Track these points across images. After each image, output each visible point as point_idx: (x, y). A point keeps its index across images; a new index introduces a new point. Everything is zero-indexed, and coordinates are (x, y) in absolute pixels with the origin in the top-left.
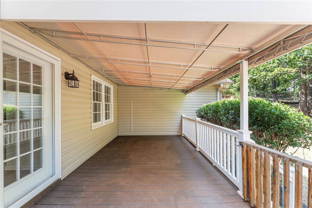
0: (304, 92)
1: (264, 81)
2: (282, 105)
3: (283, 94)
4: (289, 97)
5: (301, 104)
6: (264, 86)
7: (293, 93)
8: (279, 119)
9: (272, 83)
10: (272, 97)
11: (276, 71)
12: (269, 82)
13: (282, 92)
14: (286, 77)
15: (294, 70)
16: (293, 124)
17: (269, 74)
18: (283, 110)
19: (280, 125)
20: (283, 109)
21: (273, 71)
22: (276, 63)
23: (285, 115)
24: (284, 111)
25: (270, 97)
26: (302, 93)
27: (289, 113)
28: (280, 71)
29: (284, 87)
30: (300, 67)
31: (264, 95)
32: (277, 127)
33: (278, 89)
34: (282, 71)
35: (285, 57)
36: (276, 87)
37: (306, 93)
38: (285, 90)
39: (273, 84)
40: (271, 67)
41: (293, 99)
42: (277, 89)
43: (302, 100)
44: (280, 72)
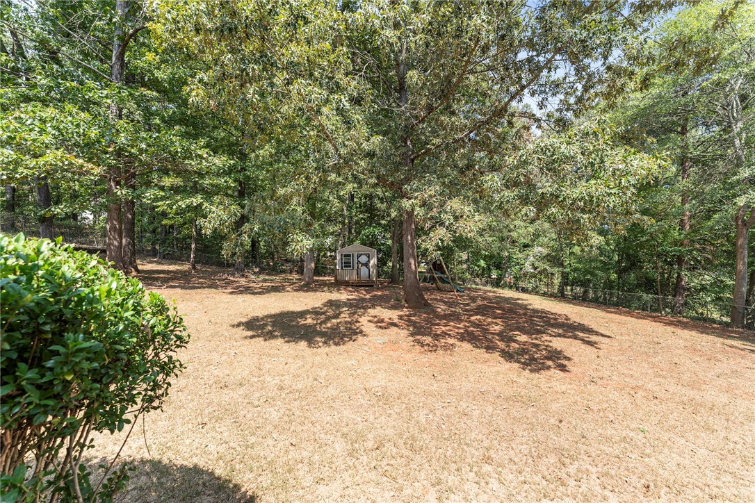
0: (117, 226)
1: (8, 177)
2: (66, 250)
3: (70, 228)
4: (83, 236)
5: (110, 253)
6: (13, 198)
7: (92, 228)
8: (47, 328)
9: (39, 193)
10: (39, 233)
11: (50, 157)
12: (31, 191)
13: (67, 222)
14: (77, 188)
15: (98, 170)
16: (118, 338)
17: (28, 162)
18: (68, 275)
19: (50, 364)
20: (69, 269)
21: (40, 156)
22: (50, 136)
23: (81, 300)
24: (75, 281)
25: (33, 232)
26: (113, 228)
27: (100, 289)
28: (63, 162)
29: (72, 207)
30: (110, 167)
31: (13, 225)
32: (31, 382)
33: (57, 210)
34: (66, 163)
35: (76, 130)
36: (49, 205)
37: (120, 228)
38: (75, 216)
39: (41, 196)
40: (34, 140)
41: (91, 242)
42: (53, 209)
43: (112, 244)
44: (61, 164)
